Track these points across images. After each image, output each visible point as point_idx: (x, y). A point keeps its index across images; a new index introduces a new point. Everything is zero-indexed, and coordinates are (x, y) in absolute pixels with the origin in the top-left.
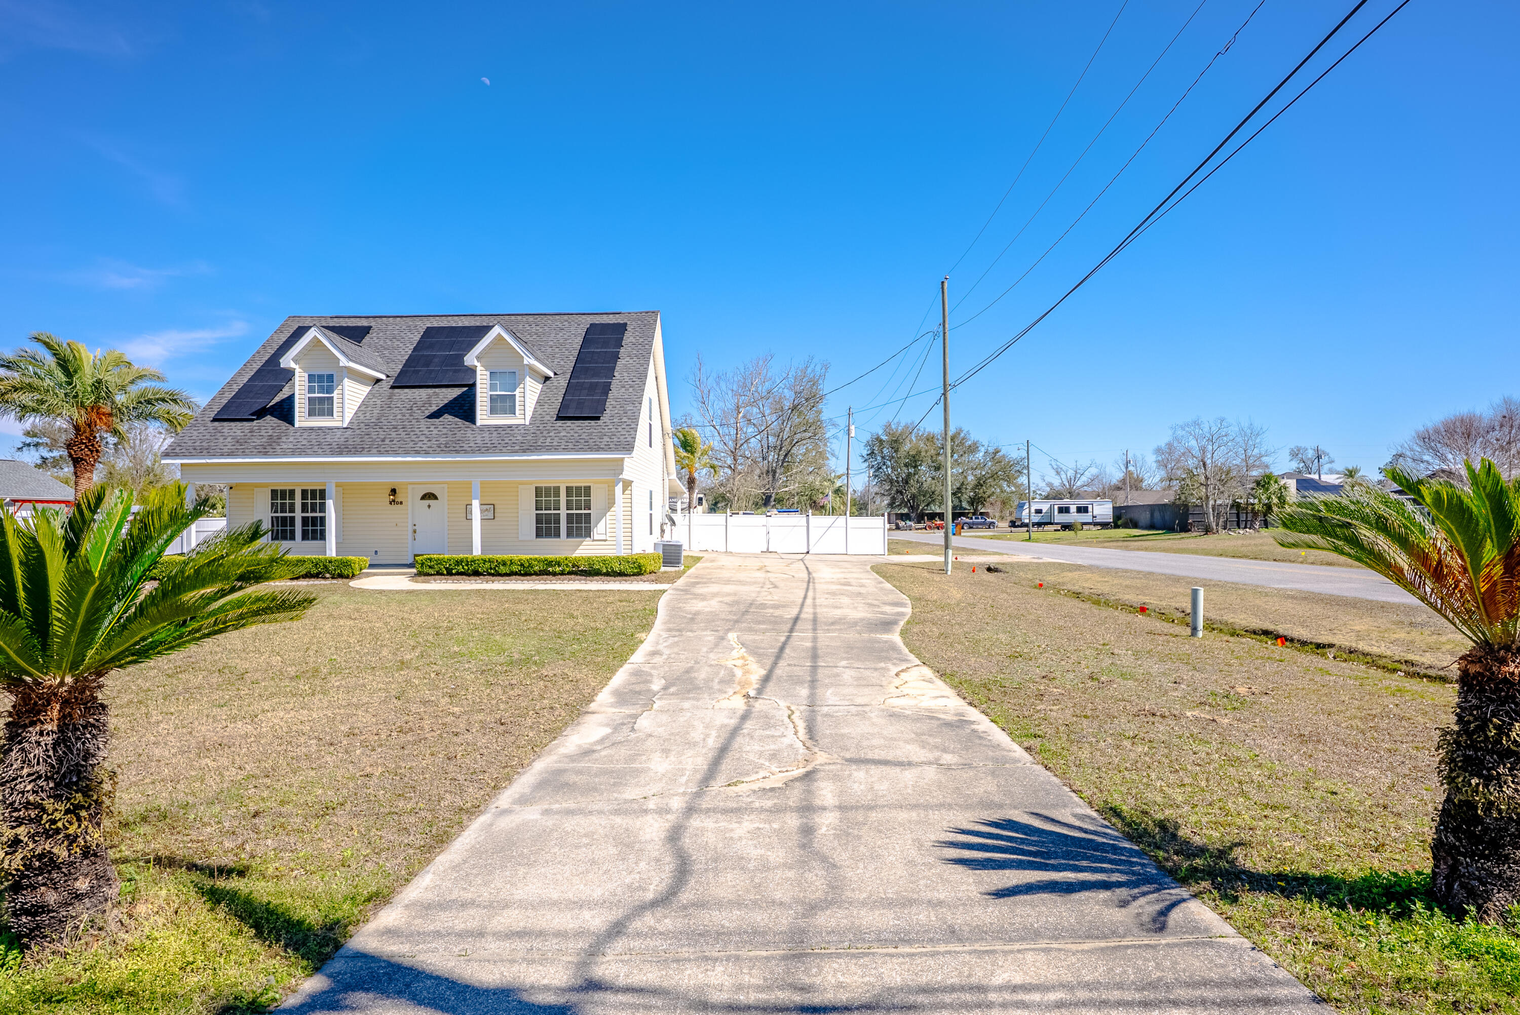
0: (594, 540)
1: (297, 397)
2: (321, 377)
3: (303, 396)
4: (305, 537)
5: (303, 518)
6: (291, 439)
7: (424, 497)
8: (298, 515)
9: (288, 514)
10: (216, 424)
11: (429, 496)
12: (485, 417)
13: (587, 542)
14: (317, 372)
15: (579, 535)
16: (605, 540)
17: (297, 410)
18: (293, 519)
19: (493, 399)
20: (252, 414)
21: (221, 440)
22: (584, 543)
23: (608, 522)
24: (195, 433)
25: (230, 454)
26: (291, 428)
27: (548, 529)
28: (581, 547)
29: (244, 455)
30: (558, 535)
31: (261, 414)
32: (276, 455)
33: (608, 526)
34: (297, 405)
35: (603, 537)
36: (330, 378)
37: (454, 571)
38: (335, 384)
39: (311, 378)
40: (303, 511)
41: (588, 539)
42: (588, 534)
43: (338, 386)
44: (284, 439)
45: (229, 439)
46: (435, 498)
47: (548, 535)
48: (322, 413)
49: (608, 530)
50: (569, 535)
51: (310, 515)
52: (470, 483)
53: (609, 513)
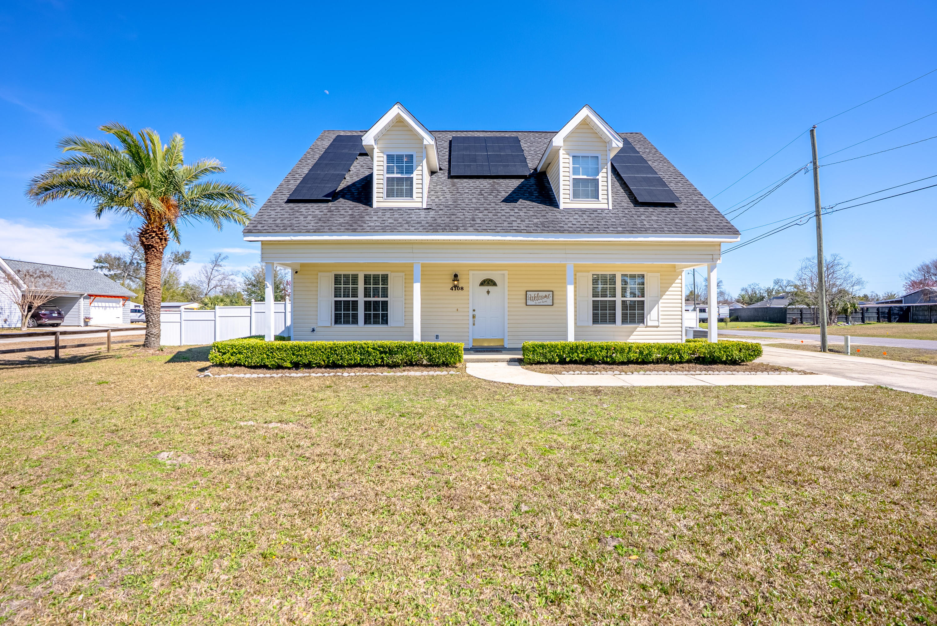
0: (647, 327)
1: (375, 177)
2: (400, 158)
3: (381, 177)
4: (367, 321)
5: (365, 302)
6: (375, 218)
7: (483, 284)
8: (361, 299)
9: (351, 299)
10: (291, 205)
11: (488, 282)
12: (568, 201)
13: (640, 328)
14: (395, 152)
15: (633, 321)
16: (657, 327)
17: (375, 190)
18: (355, 303)
19: (576, 182)
20: (327, 196)
21: (302, 218)
22: (638, 329)
23: (660, 309)
24: (273, 213)
25: (317, 231)
26: (370, 209)
27: (603, 316)
28: (635, 333)
29: (331, 231)
30: (613, 321)
31: (334, 196)
32: (367, 232)
33: (661, 313)
34: (375, 186)
35: (656, 324)
36: (410, 157)
37: (568, 360)
38: (414, 164)
39: (390, 158)
40: (365, 296)
41: (641, 325)
42: (642, 320)
43: (417, 166)
44: (367, 218)
45: (310, 218)
46: (495, 284)
47: (604, 321)
48: (400, 194)
49: (661, 317)
50: (624, 321)
51: (372, 299)
52: (564, 266)
53: (661, 301)
